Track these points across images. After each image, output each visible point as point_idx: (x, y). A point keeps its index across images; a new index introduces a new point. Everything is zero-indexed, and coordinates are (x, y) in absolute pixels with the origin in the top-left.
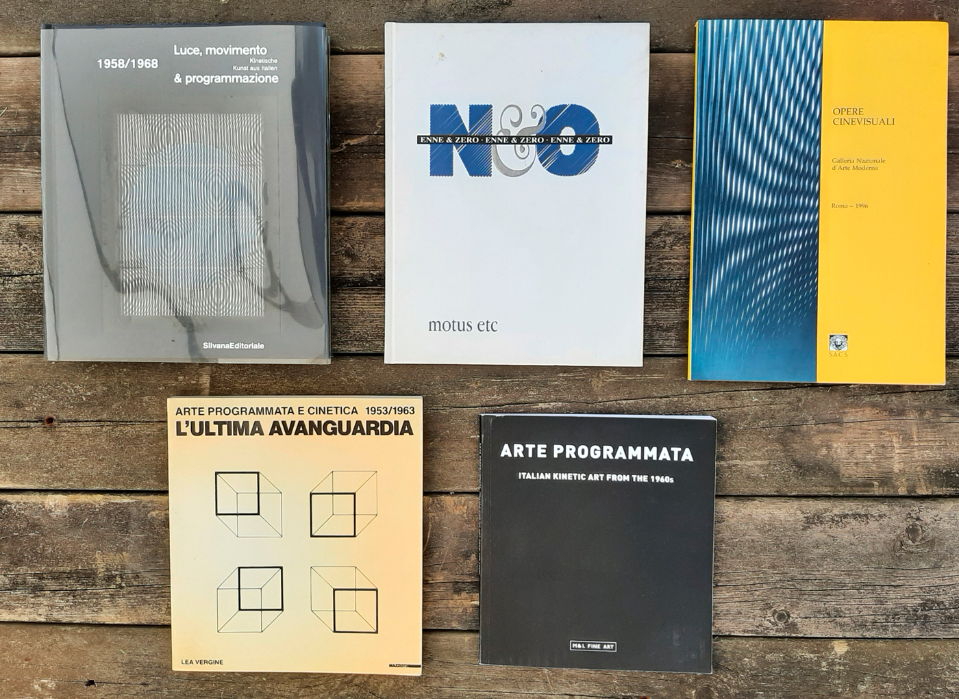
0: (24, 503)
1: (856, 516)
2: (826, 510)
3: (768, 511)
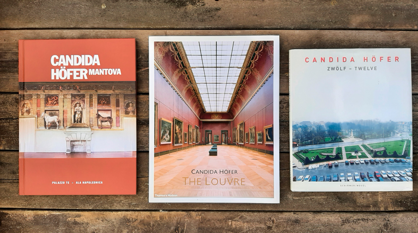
1: (363, 220)
2: (351, 217)
3: (327, 218)
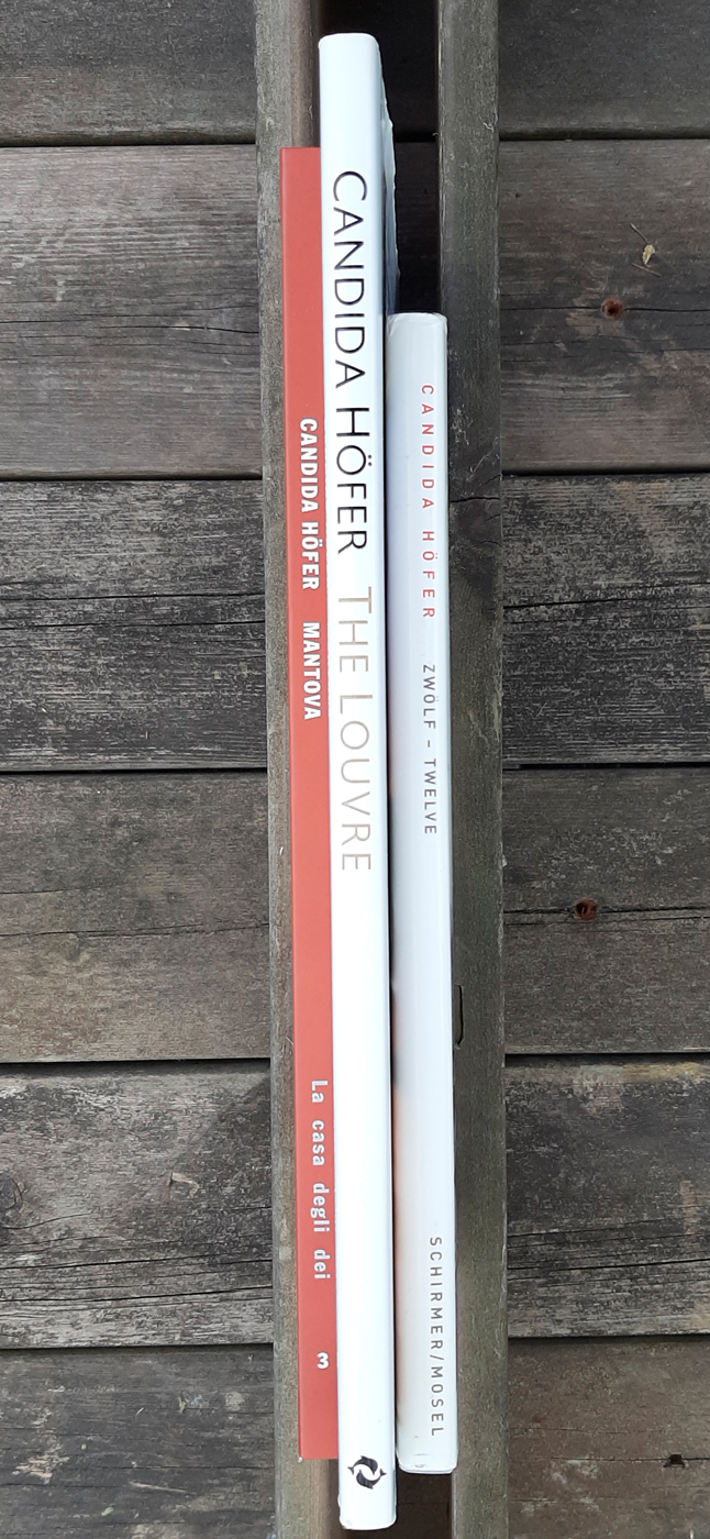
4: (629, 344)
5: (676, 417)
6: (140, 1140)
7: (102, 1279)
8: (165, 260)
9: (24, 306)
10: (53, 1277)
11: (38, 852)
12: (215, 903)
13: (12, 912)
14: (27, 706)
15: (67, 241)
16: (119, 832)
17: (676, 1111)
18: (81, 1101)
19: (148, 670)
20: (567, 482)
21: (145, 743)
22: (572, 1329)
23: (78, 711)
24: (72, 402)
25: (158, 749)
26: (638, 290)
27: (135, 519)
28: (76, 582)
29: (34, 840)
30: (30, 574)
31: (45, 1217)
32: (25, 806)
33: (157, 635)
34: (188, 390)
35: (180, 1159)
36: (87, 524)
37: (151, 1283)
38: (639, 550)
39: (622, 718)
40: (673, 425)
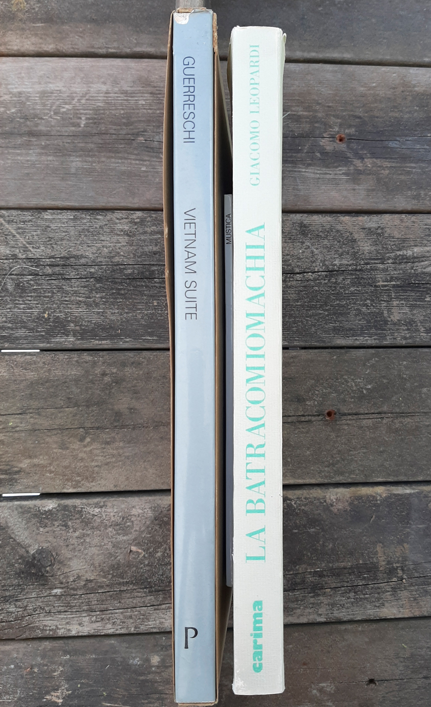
0: (305, 498)
4: (349, 155)
5: (370, 188)
6: (115, 530)
7: (95, 601)
8: (133, 109)
9: (66, 129)
10: (70, 600)
11: (65, 388)
12: (153, 413)
13: (51, 418)
14: (61, 317)
15: (87, 100)
16: (106, 379)
17: (374, 510)
18: (86, 511)
19: (121, 300)
20: (320, 216)
21: (119, 335)
22: (327, 618)
23: (86, 320)
24: (87, 173)
25: (126, 338)
26: (352, 131)
27: (116, 228)
28: (86, 258)
29: (63, 383)
30: (64, 254)
31: (66, 570)
32: (59, 366)
33: (126, 283)
34: (144, 169)
35: (135, 540)
36: (92, 230)
37: (120, 602)
38: (353, 248)
39: (347, 325)
40: (369, 191)
